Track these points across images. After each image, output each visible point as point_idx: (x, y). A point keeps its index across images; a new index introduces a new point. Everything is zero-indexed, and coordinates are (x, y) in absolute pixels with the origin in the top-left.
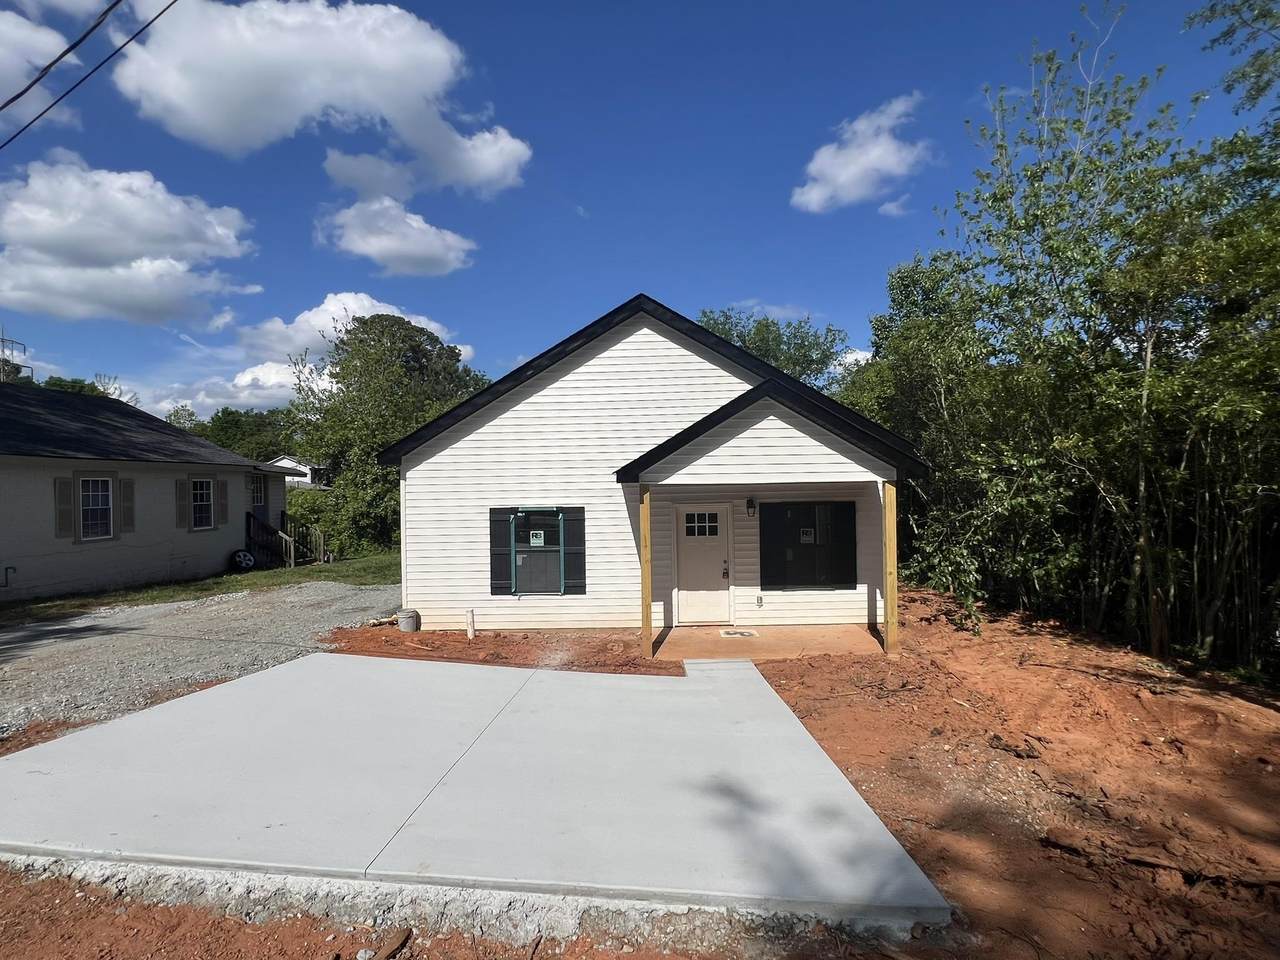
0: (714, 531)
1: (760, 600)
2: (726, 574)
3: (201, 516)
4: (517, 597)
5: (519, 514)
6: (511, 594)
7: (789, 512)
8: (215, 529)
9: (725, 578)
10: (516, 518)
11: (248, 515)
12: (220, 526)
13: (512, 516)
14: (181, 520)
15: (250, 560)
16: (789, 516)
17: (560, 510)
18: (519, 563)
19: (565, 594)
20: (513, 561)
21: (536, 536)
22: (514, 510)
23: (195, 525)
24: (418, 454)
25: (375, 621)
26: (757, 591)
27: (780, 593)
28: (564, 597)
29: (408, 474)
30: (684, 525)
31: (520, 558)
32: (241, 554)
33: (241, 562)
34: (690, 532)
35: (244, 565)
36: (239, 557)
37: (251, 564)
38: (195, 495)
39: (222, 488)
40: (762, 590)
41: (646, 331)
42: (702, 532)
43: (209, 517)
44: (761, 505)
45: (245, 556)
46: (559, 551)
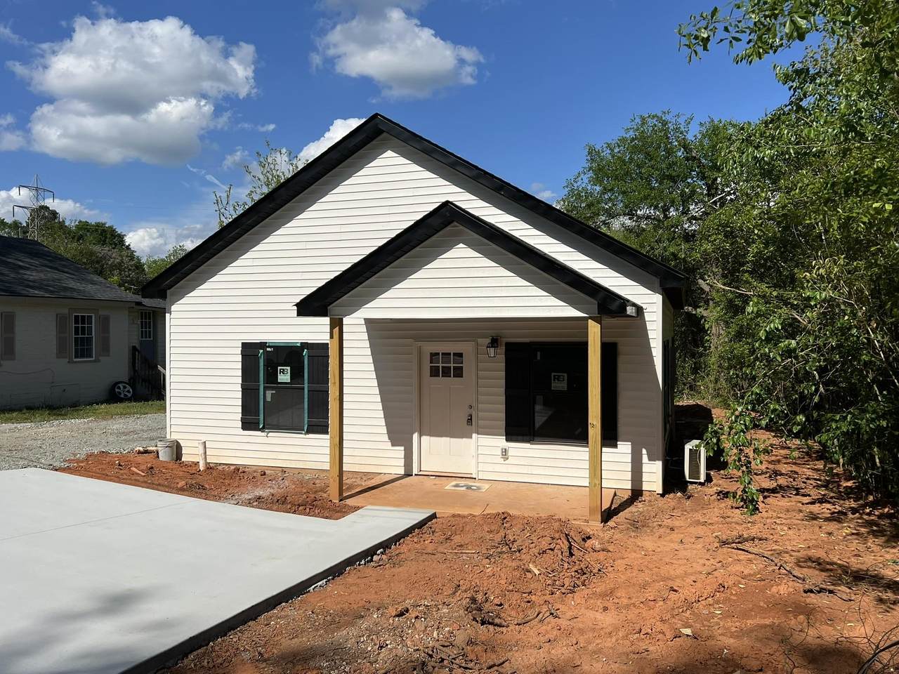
0: (459, 373)
1: (505, 453)
2: (470, 420)
3: (83, 348)
4: (263, 434)
5: (268, 349)
6: (259, 430)
7: (539, 353)
8: (97, 361)
9: (469, 425)
10: (266, 353)
11: (134, 348)
12: (100, 358)
13: (261, 351)
14: (61, 351)
15: (129, 391)
16: (539, 358)
17: (305, 345)
18: (269, 399)
19: (308, 432)
20: (261, 397)
21: (283, 372)
22: (263, 345)
23: (75, 357)
24: (181, 287)
25: (141, 449)
26: (501, 441)
27: (527, 445)
28: (308, 436)
29: (173, 308)
30: (427, 366)
31: (269, 393)
32: (121, 385)
33: (120, 393)
34: (434, 372)
35: (122, 396)
36: (119, 388)
37: (129, 395)
38: (77, 329)
39: (105, 322)
40: (507, 440)
41: (389, 153)
42: (446, 372)
43: (91, 350)
44: (508, 344)
45: (125, 387)
46: (303, 389)
